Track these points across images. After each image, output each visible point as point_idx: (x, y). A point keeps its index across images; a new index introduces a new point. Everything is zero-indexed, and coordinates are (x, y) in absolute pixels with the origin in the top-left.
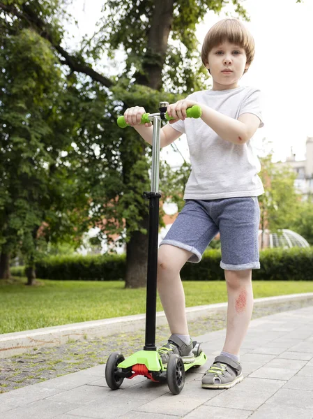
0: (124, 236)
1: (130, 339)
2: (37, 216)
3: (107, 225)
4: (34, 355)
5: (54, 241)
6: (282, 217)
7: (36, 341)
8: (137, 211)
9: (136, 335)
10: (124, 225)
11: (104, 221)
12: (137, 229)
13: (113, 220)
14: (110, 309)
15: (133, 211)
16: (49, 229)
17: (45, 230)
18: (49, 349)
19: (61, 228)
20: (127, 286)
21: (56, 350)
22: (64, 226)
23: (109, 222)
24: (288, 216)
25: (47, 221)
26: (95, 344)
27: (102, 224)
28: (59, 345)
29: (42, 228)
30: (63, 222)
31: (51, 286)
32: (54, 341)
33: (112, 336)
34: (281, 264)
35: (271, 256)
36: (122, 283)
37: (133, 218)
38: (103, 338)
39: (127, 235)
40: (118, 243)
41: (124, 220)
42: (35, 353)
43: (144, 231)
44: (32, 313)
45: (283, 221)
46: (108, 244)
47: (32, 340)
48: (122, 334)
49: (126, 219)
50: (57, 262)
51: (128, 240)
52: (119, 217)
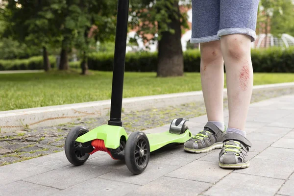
0: (157, 35)
1: (160, 113)
2: (88, 18)
3: (142, 27)
4: (77, 124)
5: (102, 41)
6: (282, 24)
7: (80, 112)
8: (167, 15)
9: (166, 110)
10: (157, 27)
11: (141, 24)
12: (166, 29)
13: (147, 23)
14: (144, 91)
15: (164, 15)
16: (98, 31)
17: (95, 32)
18: (91, 119)
19: (107, 30)
20: (158, 76)
21: (97, 120)
22: (109, 28)
23: (144, 25)
24: (287, 22)
25: (96, 25)
26: (131, 116)
27: (138, 25)
28: (100, 116)
29: (92, 30)
30: (109, 25)
31: (100, 75)
32: (96, 113)
33: (146, 110)
34: (281, 60)
35: (274, 54)
36: (154, 74)
37: (164, 21)
38: (138, 112)
39: (159, 35)
40: (151, 41)
41: (156, 23)
42: (78, 122)
43: (173, 31)
44: (81, 93)
45: (283, 27)
46: (144, 42)
47: (76, 111)
48: (154, 109)
49: (159, 22)
50: (104, 58)
51: (160, 39)
52: (152, 20)
